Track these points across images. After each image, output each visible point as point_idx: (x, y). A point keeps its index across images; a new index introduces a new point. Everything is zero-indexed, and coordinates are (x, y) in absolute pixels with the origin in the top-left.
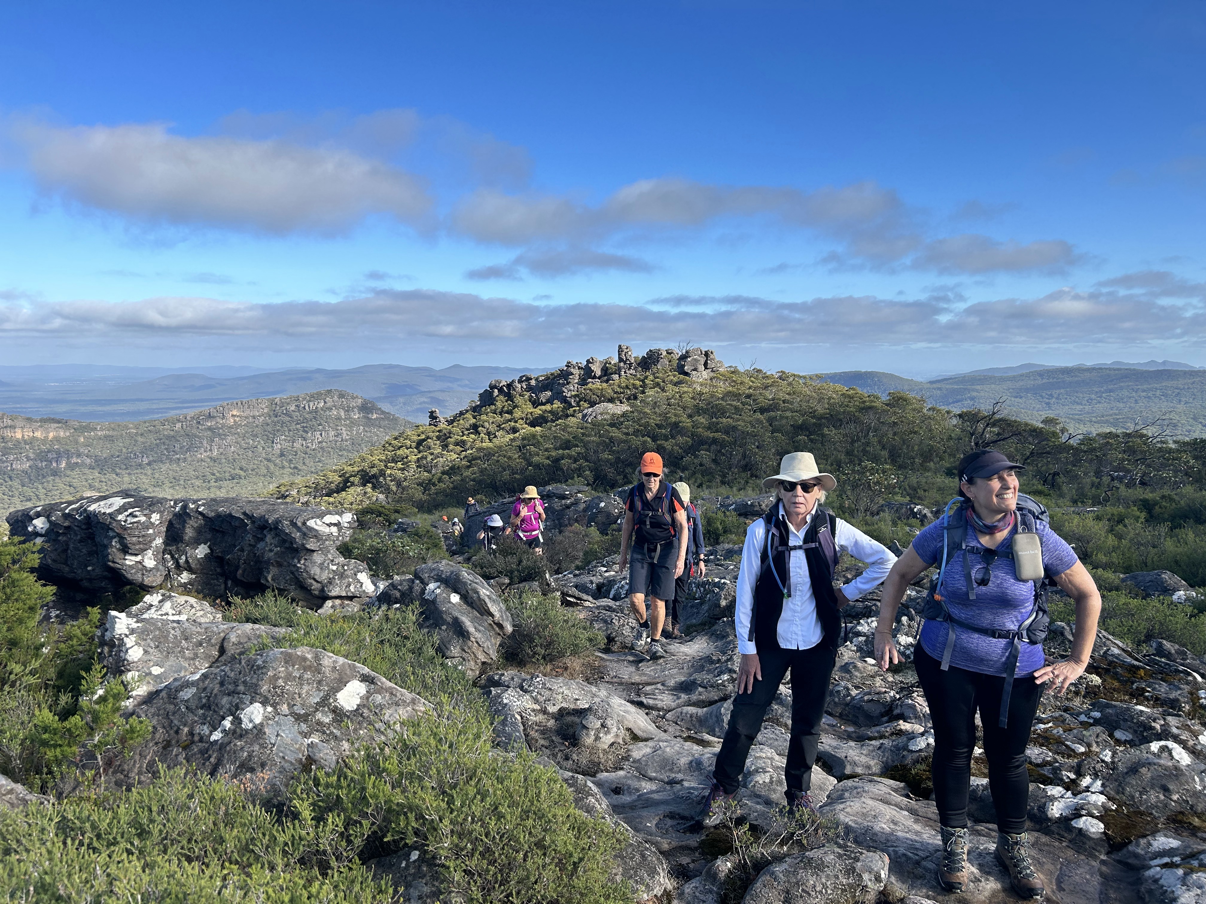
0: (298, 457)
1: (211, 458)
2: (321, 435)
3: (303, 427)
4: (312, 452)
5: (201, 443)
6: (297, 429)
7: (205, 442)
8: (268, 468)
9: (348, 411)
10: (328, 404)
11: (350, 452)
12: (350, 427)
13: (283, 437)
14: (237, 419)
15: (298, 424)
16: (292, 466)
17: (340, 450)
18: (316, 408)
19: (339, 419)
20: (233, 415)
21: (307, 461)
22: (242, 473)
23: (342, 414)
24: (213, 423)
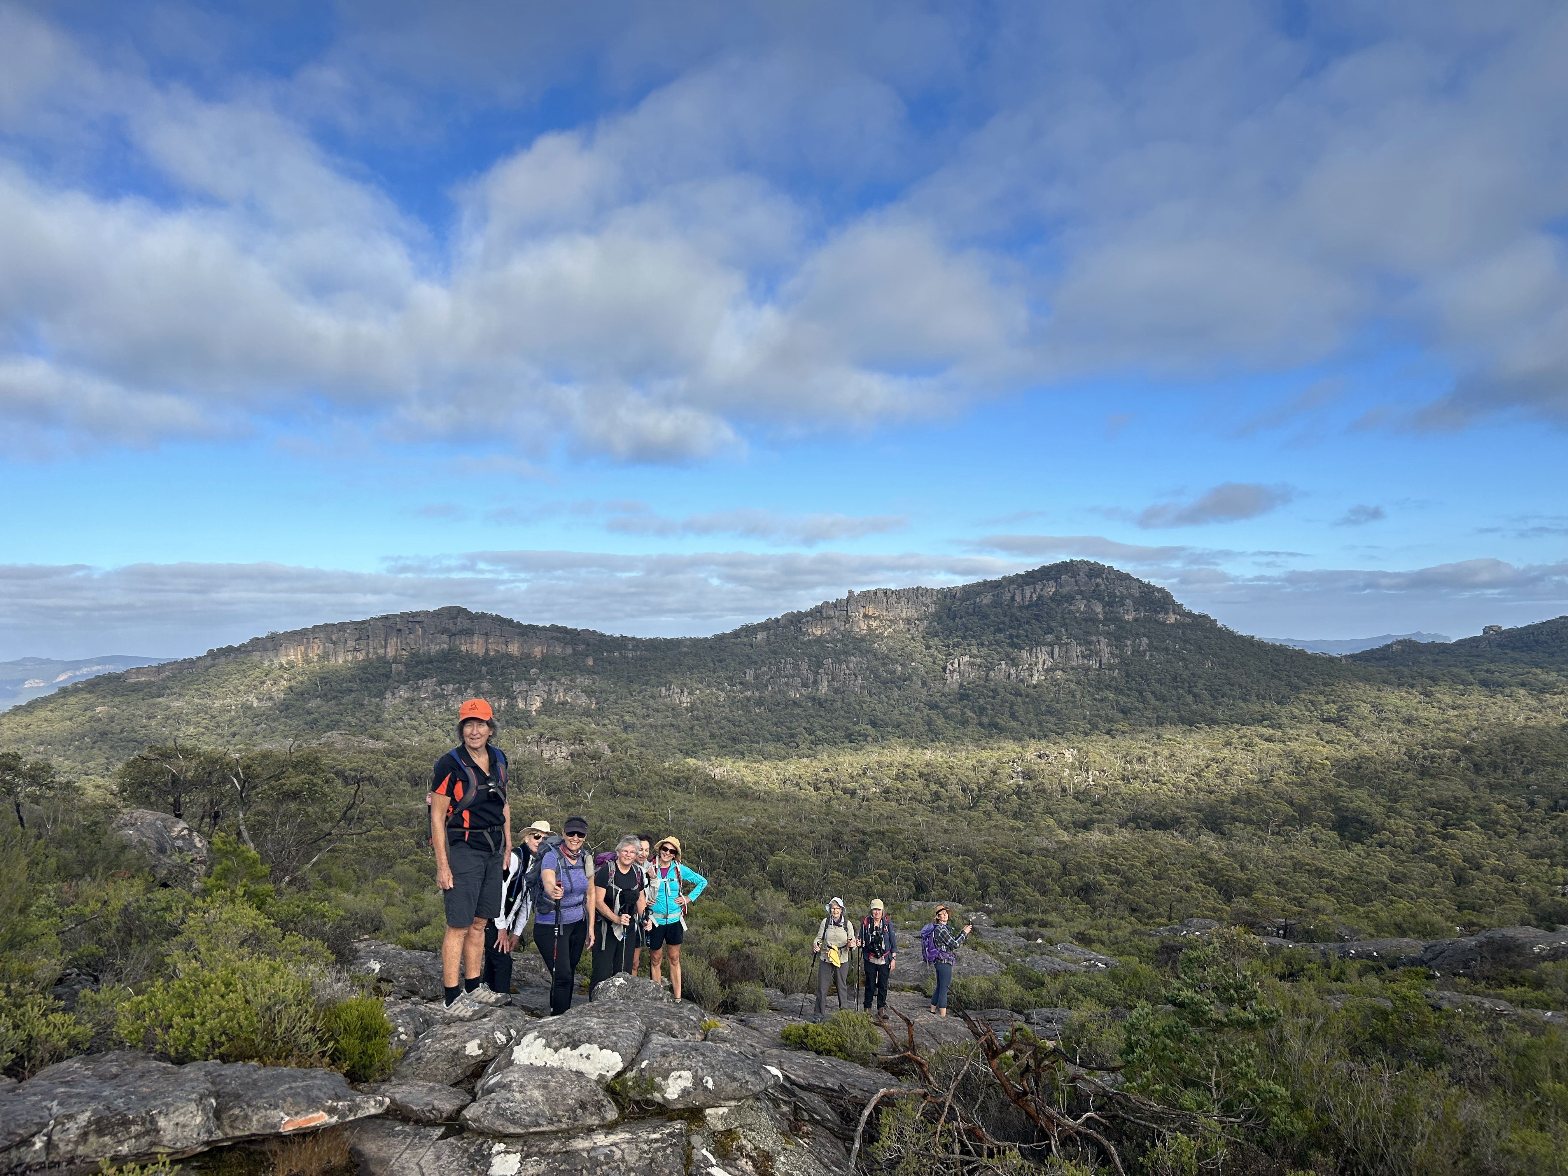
0: (998, 700)
1: (814, 699)
2: (1052, 654)
3: (1011, 637)
4: (1032, 691)
5: (796, 667)
6: (998, 643)
7: (804, 666)
8: (929, 723)
9: (1110, 604)
10: (1065, 590)
11: (1121, 692)
12: (1117, 639)
13: (967, 658)
14: (874, 624)
15: (999, 630)
16: (985, 720)
17: (1099, 689)
18: (1040, 597)
19: (1092, 619)
20: (866, 616)
21: (1020, 711)
22: (871, 730)
23: (1099, 609)
24: (826, 630)
